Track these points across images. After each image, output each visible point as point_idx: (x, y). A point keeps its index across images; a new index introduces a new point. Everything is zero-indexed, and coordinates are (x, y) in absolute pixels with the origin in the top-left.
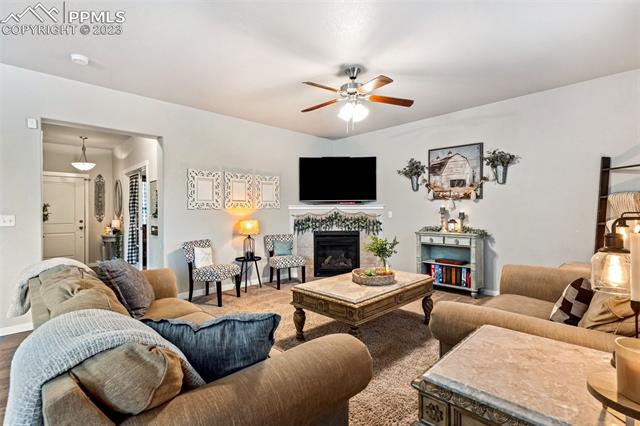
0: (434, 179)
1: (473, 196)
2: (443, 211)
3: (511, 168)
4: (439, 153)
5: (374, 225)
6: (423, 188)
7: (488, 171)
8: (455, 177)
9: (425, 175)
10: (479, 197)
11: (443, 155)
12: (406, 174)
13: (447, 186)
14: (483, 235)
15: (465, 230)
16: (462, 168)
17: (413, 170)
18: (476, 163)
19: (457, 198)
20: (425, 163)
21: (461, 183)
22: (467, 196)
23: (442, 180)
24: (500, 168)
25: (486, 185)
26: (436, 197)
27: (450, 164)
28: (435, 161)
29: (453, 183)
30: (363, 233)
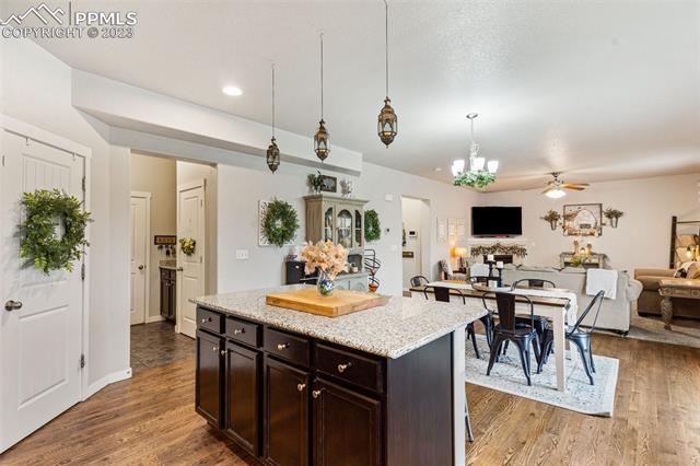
0: (567, 223)
1: (596, 234)
2: (576, 243)
3: (619, 219)
4: (572, 208)
5: (522, 252)
6: (559, 229)
7: (605, 219)
8: (583, 223)
9: (561, 220)
10: (600, 235)
11: (574, 209)
12: (546, 219)
13: (577, 228)
14: (605, 257)
15: (592, 254)
16: (588, 217)
17: (552, 218)
18: (598, 215)
19: (585, 235)
20: (560, 213)
21: (587, 226)
22: (592, 234)
23: (574, 224)
24: (614, 219)
25: (604, 227)
26: (570, 234)
27: (580, 214)
28: (568, 212)
29: (582, 226)
30: (515, 257)
